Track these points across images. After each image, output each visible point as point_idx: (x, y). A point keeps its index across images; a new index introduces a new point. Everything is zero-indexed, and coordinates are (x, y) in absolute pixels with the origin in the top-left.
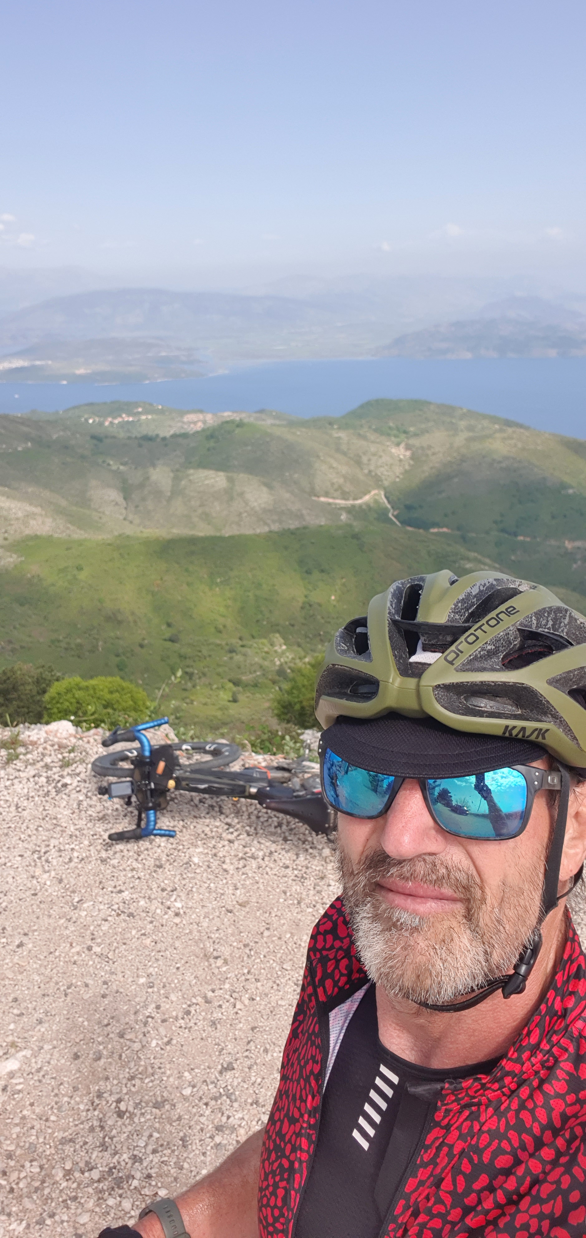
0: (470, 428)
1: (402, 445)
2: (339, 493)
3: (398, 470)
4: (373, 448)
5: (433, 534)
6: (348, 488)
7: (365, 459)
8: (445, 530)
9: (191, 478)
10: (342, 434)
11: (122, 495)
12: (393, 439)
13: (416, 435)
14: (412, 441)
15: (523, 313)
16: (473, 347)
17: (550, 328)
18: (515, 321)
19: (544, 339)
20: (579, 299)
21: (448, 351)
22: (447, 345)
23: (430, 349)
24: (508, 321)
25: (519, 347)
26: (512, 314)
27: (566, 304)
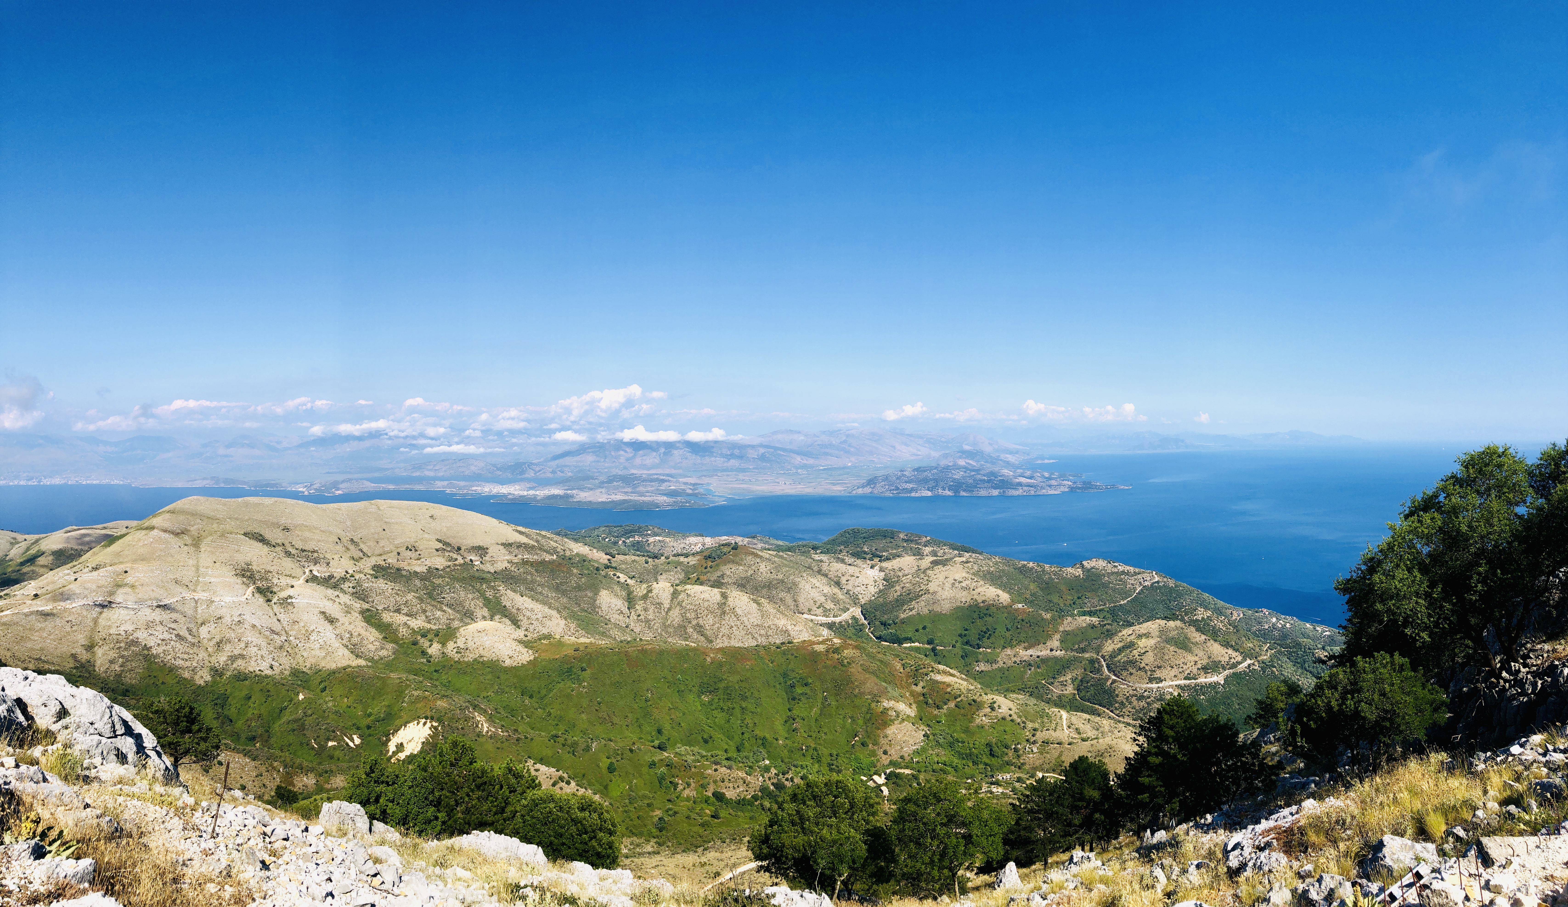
0: (934, 554)
1: (877, 568)
2: (821, 610)
3: (873, 590)
4: (851, 569)
5: (905, 648)
6: (830, 605)
7: (843, 580)
8: (917, 644)
9: (689, 592)
10: (824, 557)
11: (626, 604)
12: (868, 562)
13: (888, 559)
14: (885, 564)
15: (971, 462)
16: (932, 488)
17: (992, 474)
18: (965, 468)
19: (988, 482)
20: (1011, 453)
21: (912, 490)
22: (911, 486)
23: (897, 489)
24: (959, 468)
25: (970, 488)
26: (962, 462)
27: (1003, 456)
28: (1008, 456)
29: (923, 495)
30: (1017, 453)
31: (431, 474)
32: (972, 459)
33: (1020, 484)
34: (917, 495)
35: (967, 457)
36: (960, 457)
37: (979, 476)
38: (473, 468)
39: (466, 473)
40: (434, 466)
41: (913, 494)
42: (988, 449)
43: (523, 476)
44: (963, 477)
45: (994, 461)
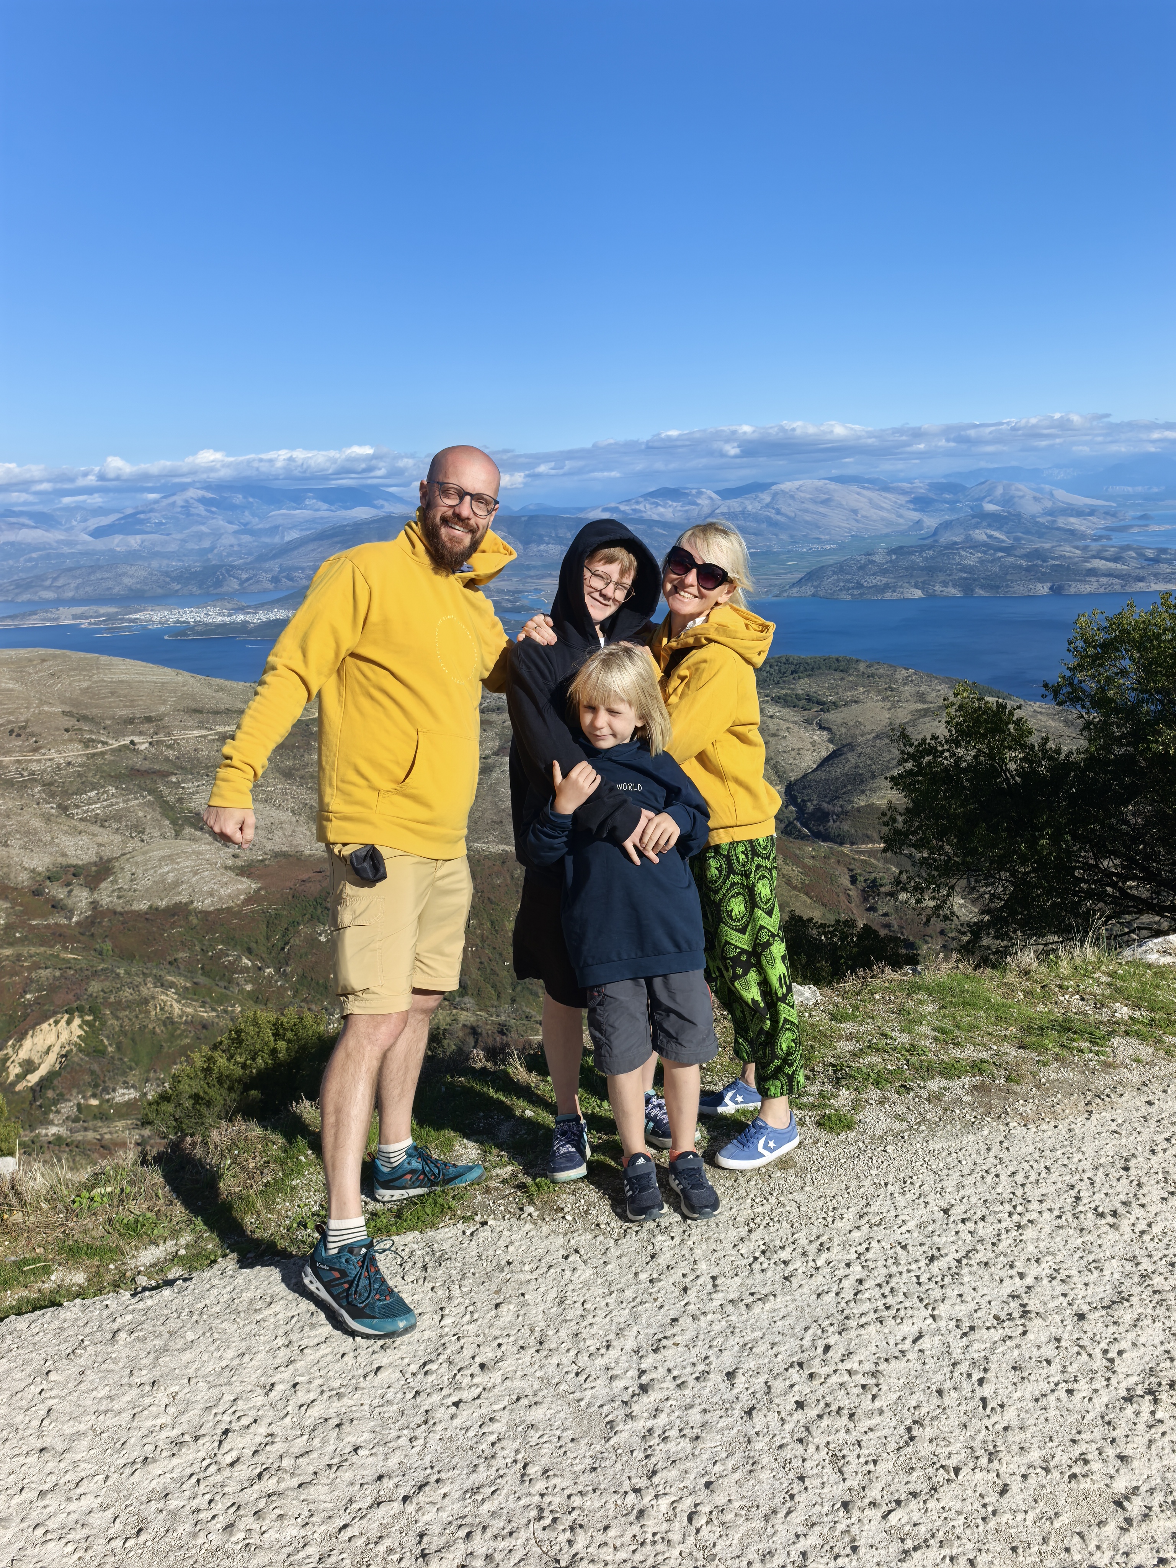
15: (997, 534)
16: (924, 583)
17: (1037, 554)
18: (985, 544)
19: (1028, 569)
20: (1079, 513)
21: (887, 587)
22: (884, 580)
23: (860, 586)
24: (976, 546)
25: (992, 583)
26: (980, 535)
27: (1061, 522)
28: (1072, 520)
29: (908, 596)
30: (1092, 513)
31: (50, 595)
32: (998, 529)
33: (1093, 572)
34: (895, 596)
35: (989, 526)
36: (976, 526)
37: (1011, 559)
38: (127, 581)
39: (116, 590)
40: (55, 579)
41: (888, 595)
42: (1030, 508)
43: (219, 590)
44: (982, 561)
45: (1042, 531)
